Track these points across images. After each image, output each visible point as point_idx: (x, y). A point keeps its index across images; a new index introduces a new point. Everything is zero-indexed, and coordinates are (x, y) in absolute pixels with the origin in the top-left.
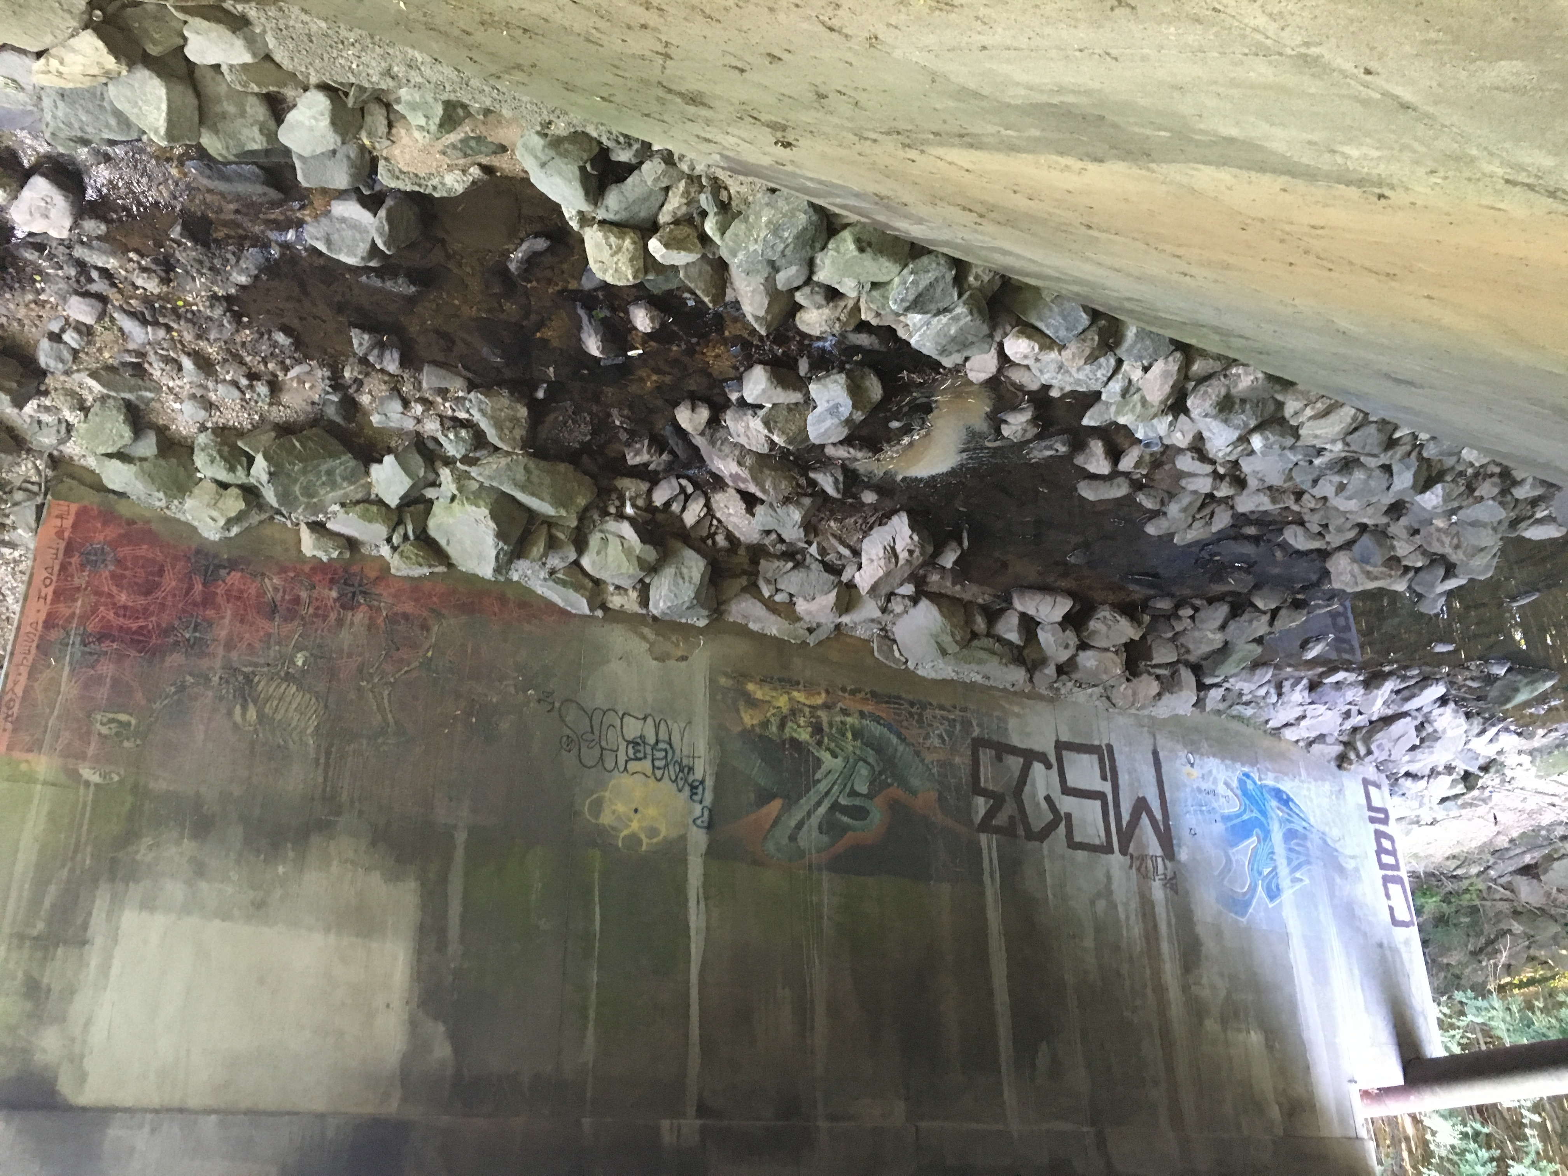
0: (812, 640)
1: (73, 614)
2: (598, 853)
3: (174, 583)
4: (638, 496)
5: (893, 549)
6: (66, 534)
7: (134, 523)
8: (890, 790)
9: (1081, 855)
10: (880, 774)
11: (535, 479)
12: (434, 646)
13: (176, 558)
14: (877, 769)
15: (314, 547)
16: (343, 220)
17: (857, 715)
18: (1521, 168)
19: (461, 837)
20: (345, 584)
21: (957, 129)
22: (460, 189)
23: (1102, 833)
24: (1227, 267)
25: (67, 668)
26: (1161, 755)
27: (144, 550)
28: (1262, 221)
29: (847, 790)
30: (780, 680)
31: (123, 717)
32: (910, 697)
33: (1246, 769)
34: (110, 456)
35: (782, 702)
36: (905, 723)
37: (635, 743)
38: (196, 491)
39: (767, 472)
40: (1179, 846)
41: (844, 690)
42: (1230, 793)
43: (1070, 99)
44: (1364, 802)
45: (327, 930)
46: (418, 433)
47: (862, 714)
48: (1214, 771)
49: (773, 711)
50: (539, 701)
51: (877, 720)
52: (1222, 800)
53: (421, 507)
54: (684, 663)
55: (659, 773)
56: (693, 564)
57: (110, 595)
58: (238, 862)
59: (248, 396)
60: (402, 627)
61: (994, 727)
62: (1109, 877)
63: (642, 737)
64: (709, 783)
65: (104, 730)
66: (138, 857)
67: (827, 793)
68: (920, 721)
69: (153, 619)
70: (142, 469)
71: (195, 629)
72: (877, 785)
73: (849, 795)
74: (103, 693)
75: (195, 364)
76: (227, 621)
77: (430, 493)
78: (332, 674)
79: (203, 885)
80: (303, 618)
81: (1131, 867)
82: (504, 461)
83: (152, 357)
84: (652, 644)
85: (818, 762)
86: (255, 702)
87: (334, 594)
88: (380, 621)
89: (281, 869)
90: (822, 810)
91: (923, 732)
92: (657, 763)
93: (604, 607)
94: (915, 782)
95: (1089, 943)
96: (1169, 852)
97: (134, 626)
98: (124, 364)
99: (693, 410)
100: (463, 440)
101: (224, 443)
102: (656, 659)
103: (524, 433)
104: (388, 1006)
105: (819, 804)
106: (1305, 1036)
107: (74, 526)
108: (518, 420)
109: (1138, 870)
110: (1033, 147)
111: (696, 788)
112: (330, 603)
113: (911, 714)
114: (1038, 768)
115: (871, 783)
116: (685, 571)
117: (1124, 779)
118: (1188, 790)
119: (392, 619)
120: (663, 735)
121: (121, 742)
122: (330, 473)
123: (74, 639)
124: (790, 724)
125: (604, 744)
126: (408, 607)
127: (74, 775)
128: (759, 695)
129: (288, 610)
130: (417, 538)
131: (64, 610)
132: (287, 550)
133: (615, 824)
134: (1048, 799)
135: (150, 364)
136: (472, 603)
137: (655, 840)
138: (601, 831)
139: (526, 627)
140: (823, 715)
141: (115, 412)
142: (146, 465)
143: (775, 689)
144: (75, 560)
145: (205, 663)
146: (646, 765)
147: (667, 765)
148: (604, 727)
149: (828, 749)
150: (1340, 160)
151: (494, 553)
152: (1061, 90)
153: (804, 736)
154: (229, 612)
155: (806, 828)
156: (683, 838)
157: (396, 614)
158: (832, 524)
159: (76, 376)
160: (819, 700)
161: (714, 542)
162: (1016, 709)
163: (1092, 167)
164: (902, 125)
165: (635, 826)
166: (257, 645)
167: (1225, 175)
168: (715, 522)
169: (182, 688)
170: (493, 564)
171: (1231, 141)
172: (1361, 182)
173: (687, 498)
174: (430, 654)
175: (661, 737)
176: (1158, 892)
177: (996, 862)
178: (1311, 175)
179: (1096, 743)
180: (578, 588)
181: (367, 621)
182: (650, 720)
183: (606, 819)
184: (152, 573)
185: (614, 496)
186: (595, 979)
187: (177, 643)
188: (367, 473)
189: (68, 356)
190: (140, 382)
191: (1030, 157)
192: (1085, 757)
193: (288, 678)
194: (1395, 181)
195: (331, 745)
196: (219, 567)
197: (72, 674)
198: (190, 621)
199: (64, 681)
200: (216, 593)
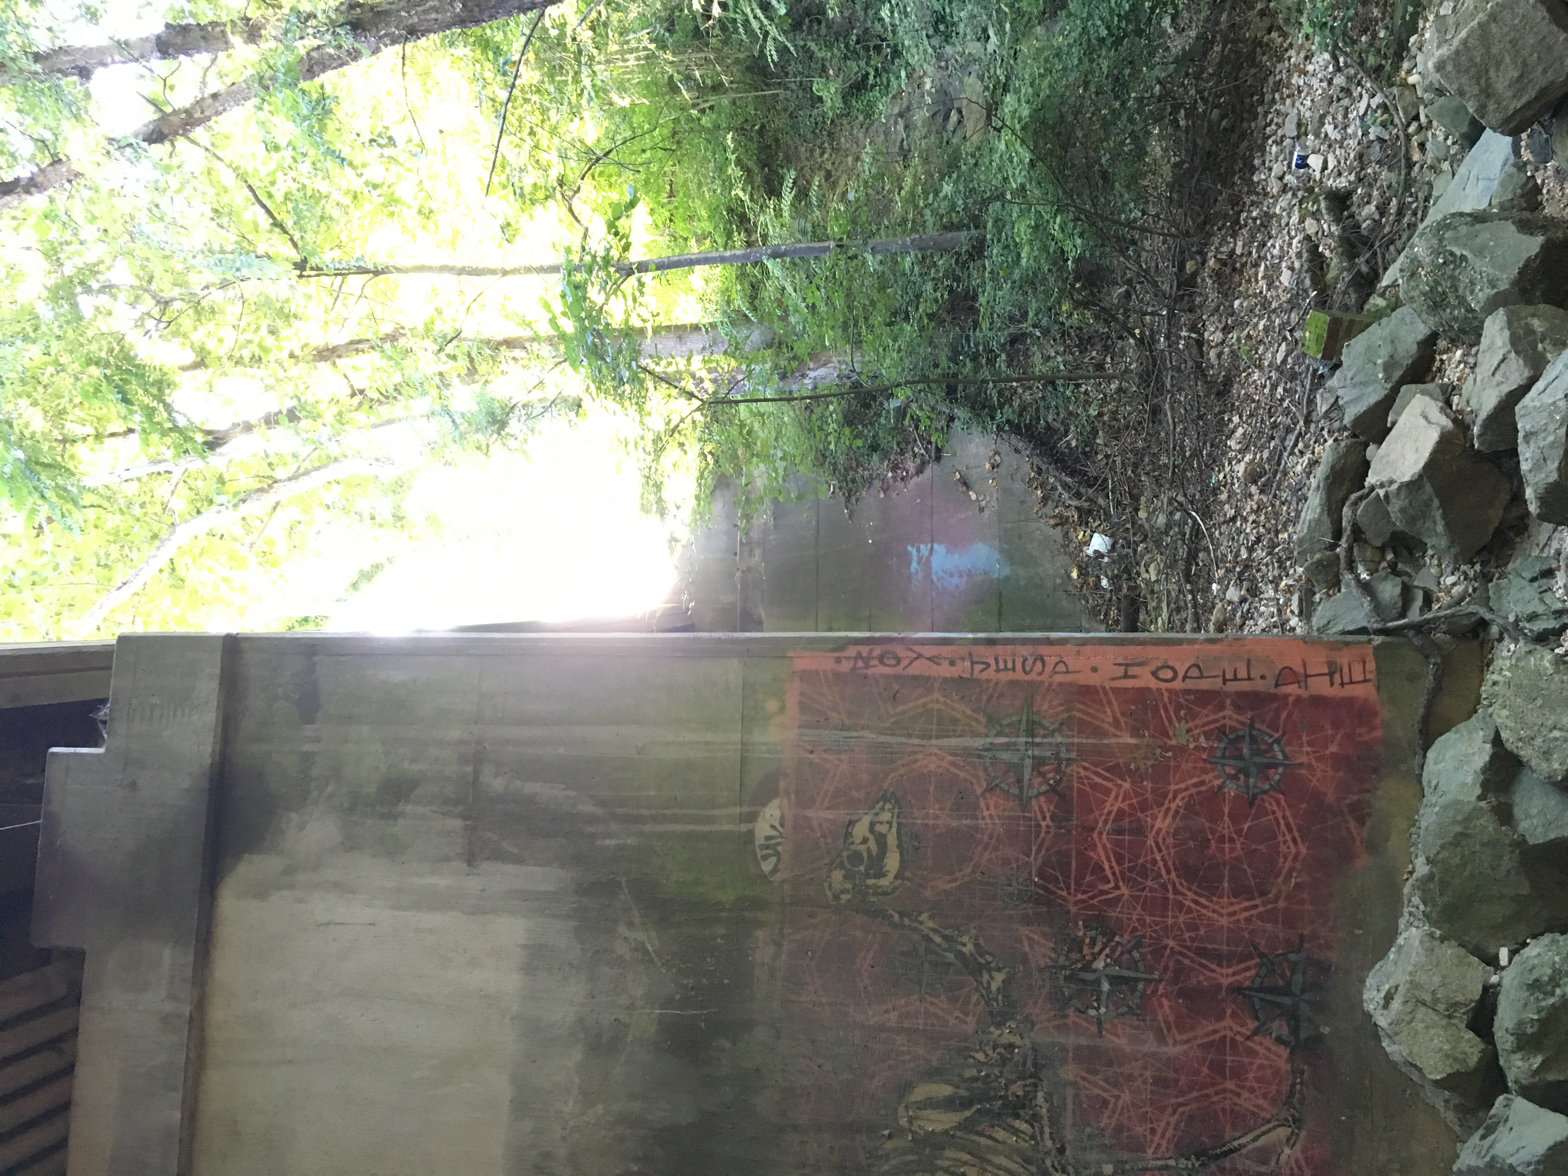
3: (1224, 921)
6: (1292, 689)
7: (1361, 821)
13: (1291, 919)
25: (979, 742)
27: (1294, 849)
34: (1497, 739)
38: (1450, 951)
57: (1161, 796)
58: (622, 1119)
69: (1125, 890)
71: (1115, 980)
74: (938, 816)
76: (1150, 1045)
97: (1100, 854)
107: (1318, 701)
123: (1047, 745)
127: (766, 792)
131: (1110, 713)
142: (1487, 824)
144: (1229, 716)
145: (1040, 1010)
154: (1172, 1050)
166: (1107, 1121)
184: (1237, 873)
196: (1293, 1018)
197: (967, 753)
198: (1133, 965)
199: (954, 742)
200: (1220, 1018)
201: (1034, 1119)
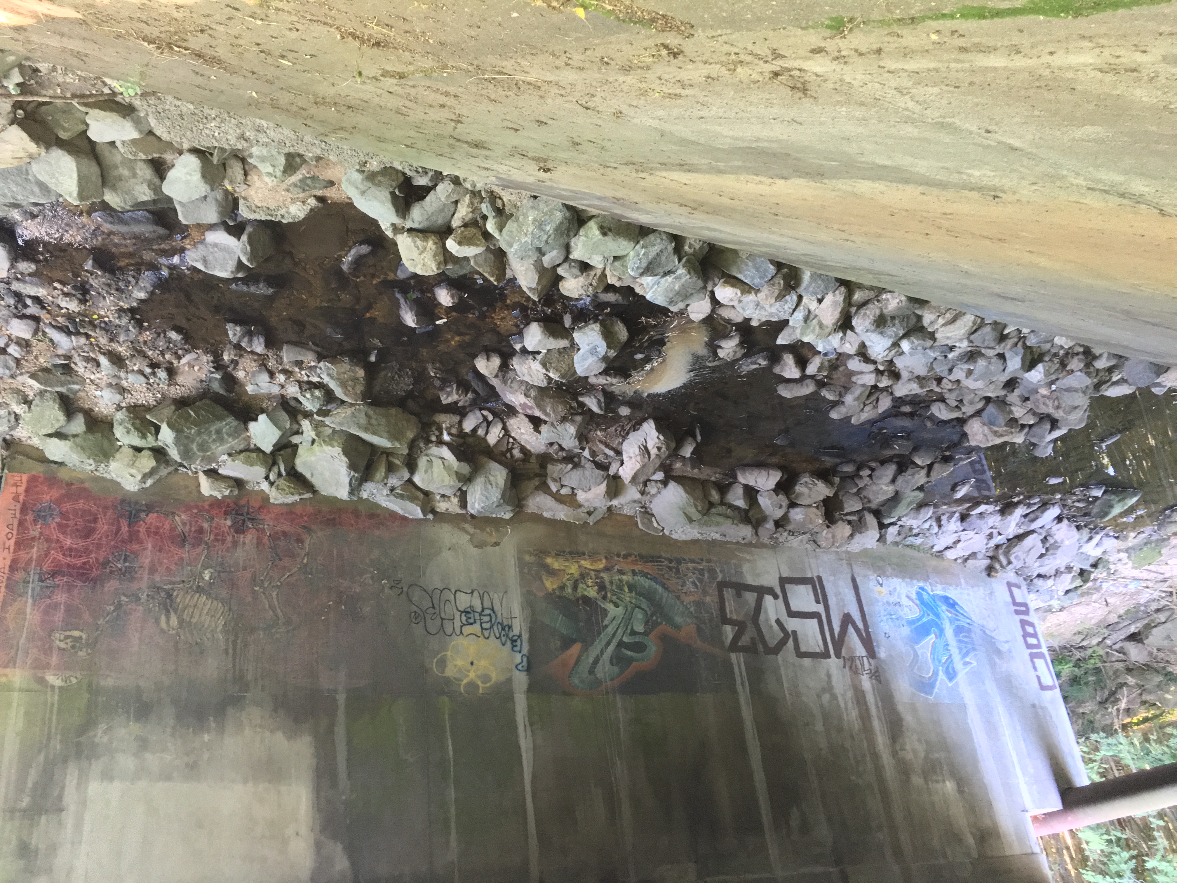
0: (591, 520)
1: (30, 560)
2: (446, 699)
3: (106, 527)
4: (452, 426)
5: (646, 447)
7: (72, 484)
8: (660, 628)
9: (807, 662)
10: (652, 616)
11: (374, 422)
12: (307, 554)
13: (106, 508)
14: (649, 613)
15: (211, 489)
16: (215, 245)
17: (630, 574)
18: (1100, 181)
19: (341, 698)
20: (237, 514)
21: (678, 162)
22: (301, 215)
23: (821, 643)
24: (880, 236)
25: (30, 600)
26: (858, 580)
27: (81, 504)
28: (907, 210)
29: (629, 631)
30: (571, 553)
31: (76, 633)
32: (669, 556)
33: (921, 584)
34: (50, 436)
35: (574, 569)
36: (666, 576)
37: (467, 612)
38: (118, 456)
39: (548, 400)
40: (879, 647)
41: (618, 555)
42: (911, 604)
43: (766, 144)
44: (1009, 599)
45: (245, 781)
46: (282, 396)
47: (634, 573)
48: (898, 589)
49: (568, 577)
50: (391, 588)
51: (645, 575)
52: (906, 609)
53: (289, 450)
54: (497, 548)
55: (486, 633)
56: (497, 473)
57: (58, 541)
58: (173, 735)
59: (151, 381)
60: (282, 543)
61: (733, 571)
62: (829, 676)
63: (471, 607)
64: (525, 637)
65: (62, 645)
66: (97, 740)
67: (614, 635)
68: (678, 573)
69: (93, 556)
70: (74, 442)
71: (125, 560)
72: (650, 624)
73: (630, 635)
74: (59, 616)
75: (110, 360)
76: (148, 552)
77: (295, 439)
78: (233, 585)
79: (148, 756)
80: (207, 544)
81: (844, 666)
82: (349, 411)
83: (76, 359)
84: (472, 536)
85: (605, 612)
86: (176, 611)
87: (229, 523)
88: (265, 540)
89: (206, 737)
90: (611, 648)
91: (680, 581)
92: (485, 626)
93: (433, 511)
94: (678, 619)
95: (819, 727)
96: (872, 653)
97: (79, 562)
98: (55, 366)
99: (488, 359)
100: (318, 398)
101: (136, 418)
102: (476, 547)
103: (362, 388)
104: (297, 834)
105: (608, 644)
106: (986, 781)
107: (27, 491)
108: (358, 379)
109: (851, 668)
110: (735, 171)
111: (516, 641)
112: (226, 530)
113: (670, 569)
114: (768, 599)
115: (646, 623)
116: (491, 478)
117: (832, 601)
118: (880, 604)
119: (274, 537)
120: (487, 604)
121: (76, 652)
122: (218, 432)
123: (33, 577)
124: (581, 585)
125: (443, 615)
126: (286, 526)
127: (42, 681)
128: (556, 566)
129: (195, 538)
130: (288, 474)
131: (23, 555)
132: (190, 493)
133: (457, 676)
134: (778, 622)
135: (76, 364)
136: (334, 519)
137: (488, 685)
138: (448, 681)
139: (377, 532)
140: (604, 575)
141: (51, 402)
142: (78, 440)
143: (567, 560)
144: (30, 517)
145: (135, 586)
146: (476, 628)
147: (492, 627)
148: (442, 603)
149: (611, 601)
150: (964, 177)
151: (347, 480)
152: (758, 140)
153: (592, 593)
154: (150, 546)
155: (600, 663)
156: (509, 681)
157: (277, 533)
158: (599, 433)
159: (19, 378)
160: (601, 565)
161: (512, 456)
162: (748, 557)
163: (781, 182)
164: (635, 159)
165: (472, 675)
166: (173, 567)
167: (880, 186)
168: (511, 440)
169: (119, 606)
170: (347, 489)
171: (885, 167)
172: (980, 189)
173: (489, 424)
174: (305, 561)
175: (485, 606)
176: (866, 683)
177: (744, 673)
178: (943, 185)
179: (809, 575)
180: (413, 499)
181: (255, 541)
182: (476, 594)
183: (450, 672)
184: (89, 521)
185: (434, 429)
186: (453, 797)
187: (112, 572)
188: (247, 429)
189: (13, 364)
190: (69, 378)
191: (732, 176)
192: (802, 588)
193: (199, 590)
194: (1005, 188)
195: (237, 637)
196: (139, 511)
197: (34, 605)
198: (120, 555)
199: (28, 610)
200: (139, 531)
201: (172, 589)
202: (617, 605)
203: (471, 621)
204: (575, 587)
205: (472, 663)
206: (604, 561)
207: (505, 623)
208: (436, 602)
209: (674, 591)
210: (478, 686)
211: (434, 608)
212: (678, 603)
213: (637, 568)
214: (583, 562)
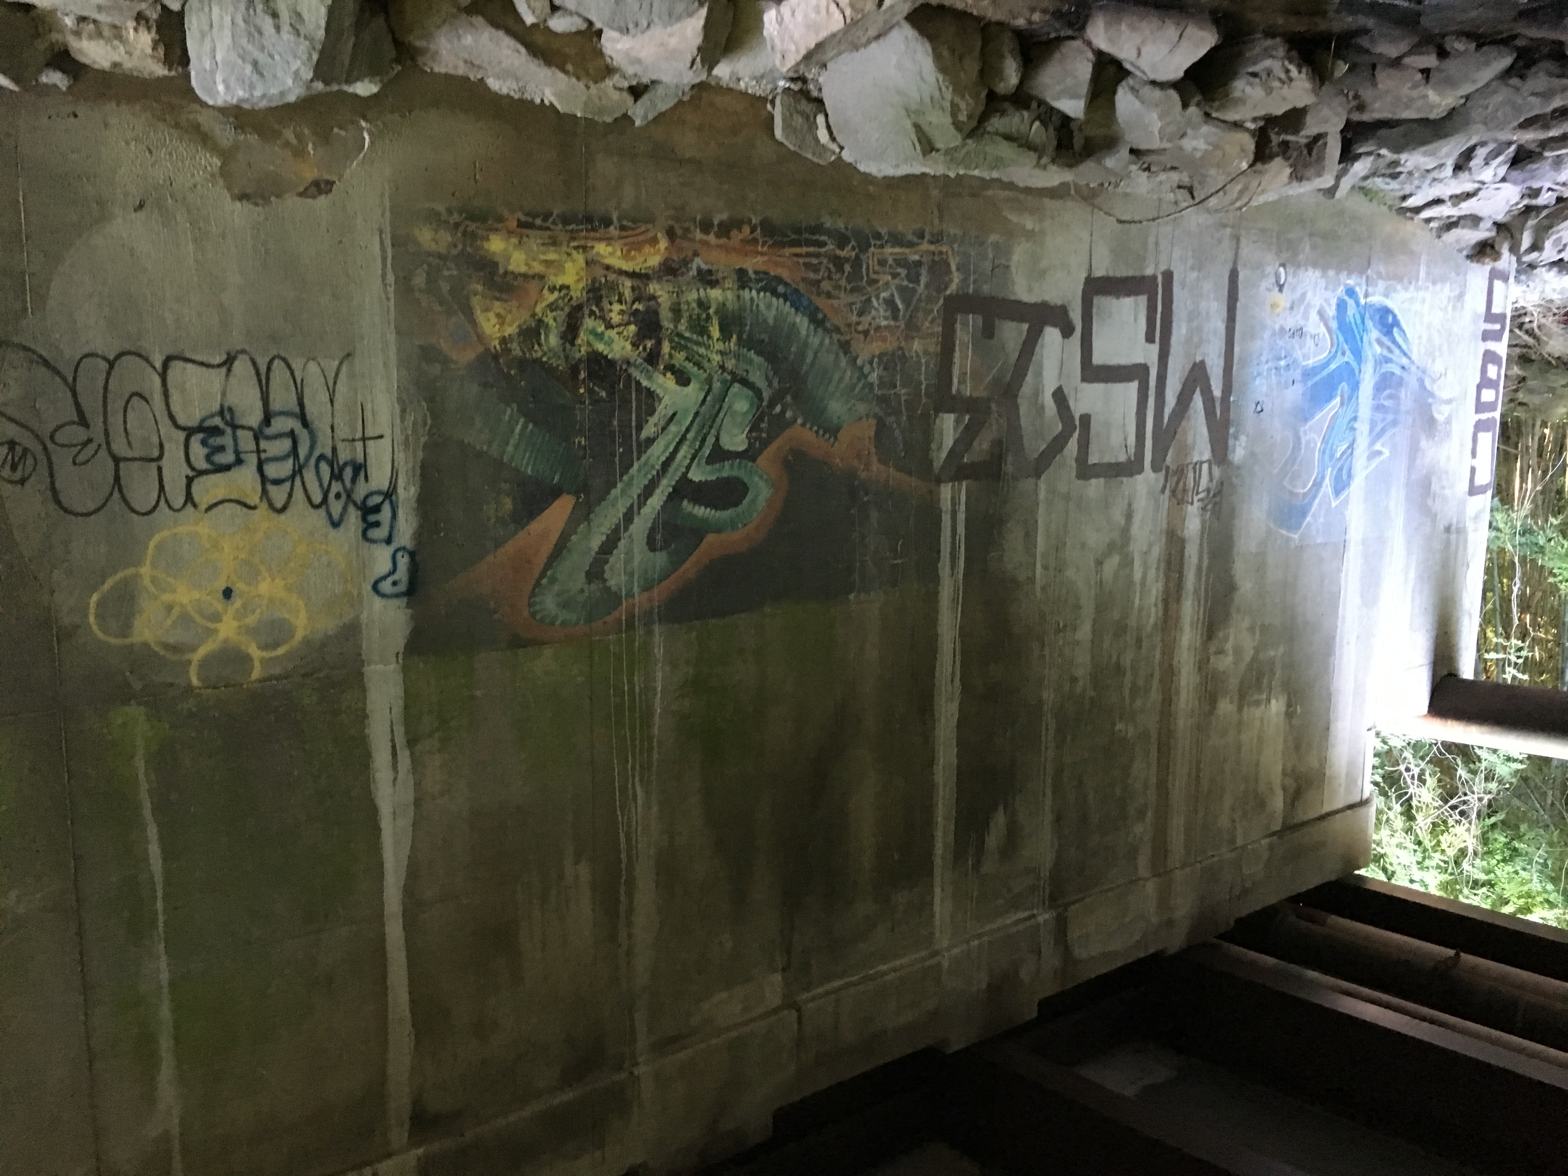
0: (640, 114)
2: (138, 713)
8: (788, 434)
9: (1095, 486)
10: (772, 404)
14: (766, 395)
17: (731, 281)
23: (1132, 440)
26: (1241, 277)
29: (706, 451)
30: (566, 220)
32: (841, 225)
33: (1351, 282)
35: (571, 272)
36: (826, 285)
37: (208, 431)
40: (1236, 438)
41: (706, 226)
42: (1323, 329)
44: (1482, 308)
47: (742, 279)
49: (552, 297)
51: (770, 285)
52: (1310, 343)
54: (322, 200)
55: (279, 495)
61: (988, 265)
62: (1129, 516)
63: (224, 412)
64: (407, 493)
67: (666, 465)
68: (855, 275)
73: (710, 460)
81: (1163, 491)
84: (227, 155)
85: (650, 398)
90: (656, 501)
91: (858, 299)
92: (272, 471)
94: (836, 408)
96: (1220, 451)
102: (243, 197)
105: (648, 491)
106: (1334, 686)
109: (1173, 492)
111: (377, 509)
113: (839, 263)
114: (1052, 335)
115: (755, 427)
118: (1267, 335)
120: (282, 398)
124: (589, 323)
125: (120, 447)
128: (518, 261)
133: (177, 636)
134: (1060, 396)
137: (280, 651)
138: (141, 658)
140: (661, 291)
143: (554, 242)
146: (244, 479)
147: (298, 471)
148: (116, 405)
149: (670, 368)
153: (619, 344)
155: (622, 544)
156: (351, 630)
160: (653, 259)
162: (1029, 224)
165: (227, 629)
175: (276, 405)
176: (1193, 522)
182: (241, 366)
183: (149, 628)
192: (1128, 302)
202: (683, 380)
203: (228, 458)
204: (571, 332)
205: (228, 593)
206: (663, 244)
207: (344, 456)
208: (91, 403)
209: (837, 330)
210: (246, 659)
211: (83, 422)
212: (843, 362)
213: (752, 264)
214: (601, 248)
